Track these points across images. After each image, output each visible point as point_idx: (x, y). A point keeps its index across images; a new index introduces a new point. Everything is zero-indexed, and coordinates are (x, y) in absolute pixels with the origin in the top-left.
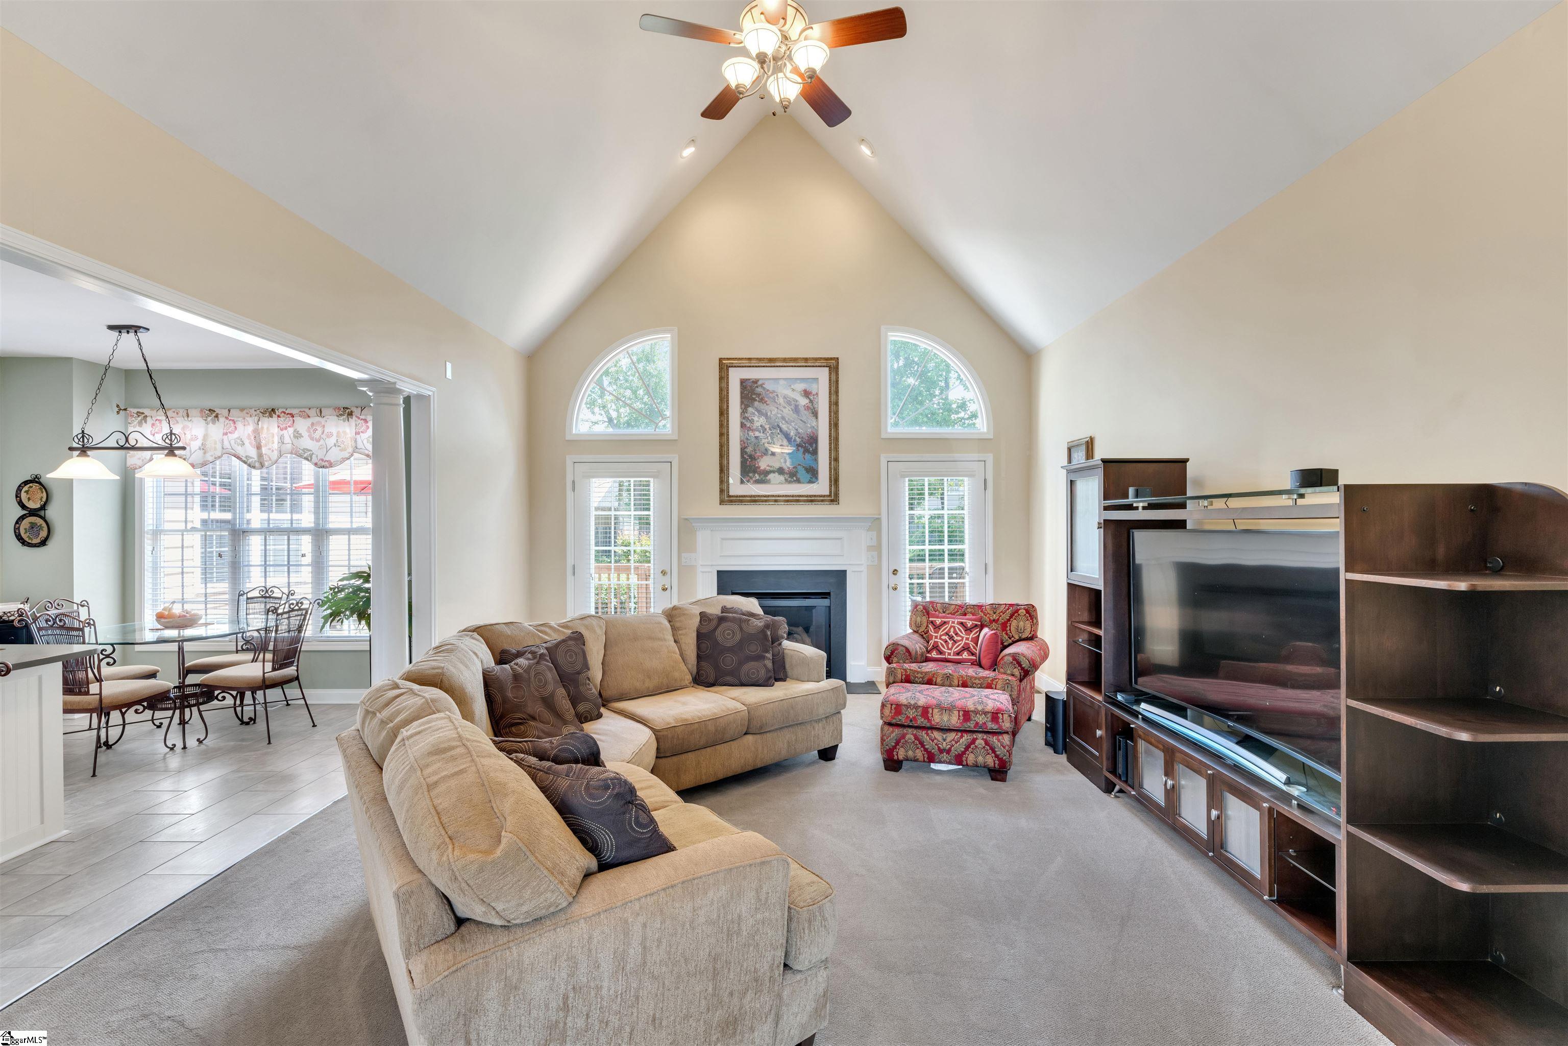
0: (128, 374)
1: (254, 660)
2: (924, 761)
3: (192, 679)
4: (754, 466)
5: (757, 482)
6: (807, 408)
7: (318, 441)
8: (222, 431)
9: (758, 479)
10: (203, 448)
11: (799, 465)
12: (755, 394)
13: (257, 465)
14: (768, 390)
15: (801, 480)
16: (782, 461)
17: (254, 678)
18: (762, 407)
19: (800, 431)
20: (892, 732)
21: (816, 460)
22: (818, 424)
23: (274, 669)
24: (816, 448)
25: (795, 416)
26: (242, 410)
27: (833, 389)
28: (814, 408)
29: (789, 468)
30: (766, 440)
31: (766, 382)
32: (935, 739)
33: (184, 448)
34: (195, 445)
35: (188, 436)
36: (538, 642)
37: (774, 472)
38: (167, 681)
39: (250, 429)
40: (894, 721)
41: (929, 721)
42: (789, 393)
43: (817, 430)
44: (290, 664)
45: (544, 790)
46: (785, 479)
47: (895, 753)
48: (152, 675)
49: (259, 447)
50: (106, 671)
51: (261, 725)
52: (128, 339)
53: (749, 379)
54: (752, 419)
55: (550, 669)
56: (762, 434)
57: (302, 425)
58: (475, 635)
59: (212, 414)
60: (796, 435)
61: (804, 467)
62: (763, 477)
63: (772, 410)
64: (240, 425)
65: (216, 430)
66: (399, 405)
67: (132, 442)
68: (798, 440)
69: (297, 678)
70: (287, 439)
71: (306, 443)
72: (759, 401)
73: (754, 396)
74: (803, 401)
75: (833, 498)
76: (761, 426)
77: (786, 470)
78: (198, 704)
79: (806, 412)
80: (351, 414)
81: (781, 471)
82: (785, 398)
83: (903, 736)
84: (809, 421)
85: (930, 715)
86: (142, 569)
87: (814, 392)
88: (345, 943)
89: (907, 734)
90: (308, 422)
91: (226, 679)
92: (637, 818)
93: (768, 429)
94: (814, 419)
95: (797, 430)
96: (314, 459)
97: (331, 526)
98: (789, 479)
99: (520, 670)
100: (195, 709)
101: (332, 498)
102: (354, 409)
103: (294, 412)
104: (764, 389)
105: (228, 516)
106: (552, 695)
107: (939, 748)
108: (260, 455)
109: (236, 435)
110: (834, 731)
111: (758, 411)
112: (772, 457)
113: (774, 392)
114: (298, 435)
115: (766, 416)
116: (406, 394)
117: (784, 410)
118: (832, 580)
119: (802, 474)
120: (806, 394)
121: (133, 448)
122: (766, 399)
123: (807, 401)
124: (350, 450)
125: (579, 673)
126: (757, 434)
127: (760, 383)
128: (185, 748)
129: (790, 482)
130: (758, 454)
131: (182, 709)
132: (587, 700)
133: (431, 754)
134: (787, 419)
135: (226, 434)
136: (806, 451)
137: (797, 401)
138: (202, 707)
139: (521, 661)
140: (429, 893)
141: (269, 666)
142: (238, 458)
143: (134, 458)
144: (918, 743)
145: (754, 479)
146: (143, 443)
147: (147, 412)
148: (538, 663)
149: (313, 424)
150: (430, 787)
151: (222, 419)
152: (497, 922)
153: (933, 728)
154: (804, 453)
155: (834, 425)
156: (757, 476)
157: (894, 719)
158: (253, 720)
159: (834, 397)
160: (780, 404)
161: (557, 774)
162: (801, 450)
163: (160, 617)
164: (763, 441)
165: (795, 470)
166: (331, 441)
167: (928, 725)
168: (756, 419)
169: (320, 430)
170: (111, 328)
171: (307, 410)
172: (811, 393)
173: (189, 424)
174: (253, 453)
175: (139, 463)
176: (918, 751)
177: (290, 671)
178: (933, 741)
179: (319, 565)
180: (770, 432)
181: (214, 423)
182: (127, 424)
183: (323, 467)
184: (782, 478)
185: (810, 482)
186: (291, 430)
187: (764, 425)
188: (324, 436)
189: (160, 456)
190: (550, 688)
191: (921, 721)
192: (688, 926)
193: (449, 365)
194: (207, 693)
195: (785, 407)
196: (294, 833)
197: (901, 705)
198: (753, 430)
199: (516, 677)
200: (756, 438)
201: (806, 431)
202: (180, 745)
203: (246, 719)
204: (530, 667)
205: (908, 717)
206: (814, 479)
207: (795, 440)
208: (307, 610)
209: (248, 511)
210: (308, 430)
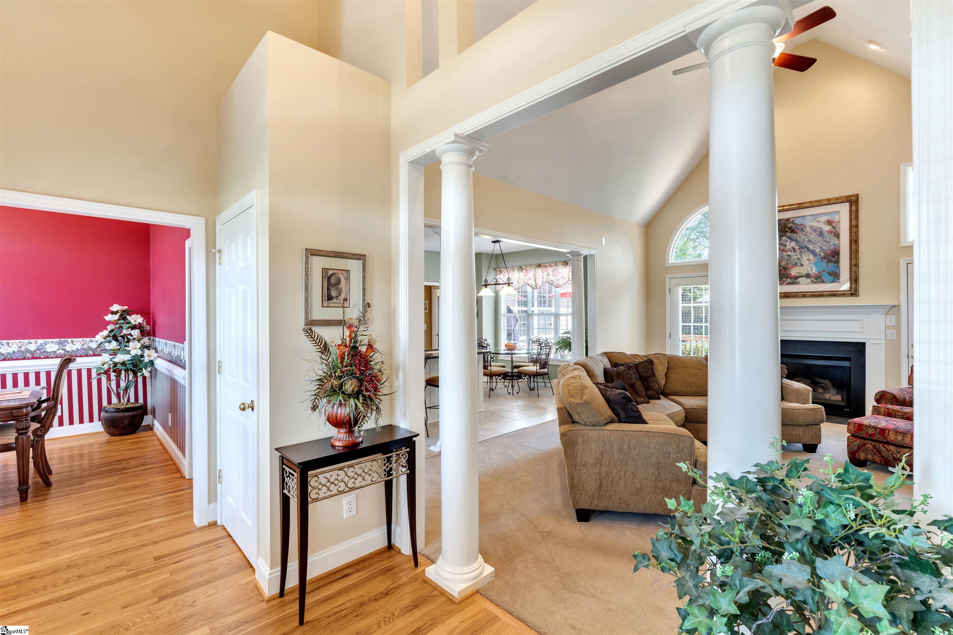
0: (497, 256)
1: (534, 365)
2: (881, 464)
3: (516, 370)
4: (787, 273)
5: (789, 284)
6: (830, 232)
7: (555, 276)
8: (524, 275)
9: (790, 282)
10: (518, 282)
11: (823, 271)
12: (787, 228)
13: (535, 288)
14: (797, 224)
15: (825, 280)
16: (809, 269)
17: (533, 371)
18: (794, 236)
19: (824, 248)
20: (855, 441)
21: (838, 267)
22: (840, 242)
23: (540, 369)
24: (838, 258)
25: (820, 238)
26: (530, 266)
27: (854, 216)
28: (836, 232)
29: (814, 273)
30: (796, 257)
31: (796, 219)
32: (891, 451)
33: (512, 283)
34: (516, 281)
35: (514, 278)
36: (631, 361)
37: (802, 277)
38: (508, 369)
39: (533, 273)
40: (856, 434)
41: (885, 438)
42: (815, 224)
43: (839, 247)
44: (545, 368)
45: (603, 395)
46: (812, 281)
47: (857, 455)
48: (504, 367)
49: (535, 281)
50: (492, 364)
51: (536, 391)
52: (497, 244)
53: (783, 219)
54: (785, 244)
55: (634, 373)
56: (793, 253)
57: (550, 270)
58: (604, 356)
59: (521, 268)
60: (820, 251)
61: (827, 272)
62: (794, 280)
63: (801, 237)
64: (529, 272)
65: (522, 274)
66: (581, 260)
67: (498, 282)
68: (823, 254)
69: (548, 374)
70: (545, 277)
71: (551, 278)
72: (790, 232)
73: (786, 230)
74: (827, 228)
75: (854, 292)
76: (792, 248)
77: (812, 274)
78: (517, 379)
79: (830, 235)
80: (567, 264)
81: (808, 276)
82: (811, 227)
83: (864, 445)
84: (832, 241)
85: (886, 434)
86: (501, 329)
87: (836, 221)
88: (555, 453)
89: (867, 444)
90: (552, 268)
91: (525, 370)
92: (632, 408)
93: (797, 250)
94: (836, 239)
95: (821, 248)
96: (554, 284)
97: (561, 313)
98: (815, 281)
99: (620, 371)
100: (516, 381)
101: (561, 300)
102: (568, 262)
103: (547, 265)
104: (794, 224)
105: (525, 309)
106: (634, 383)
107: (894, 457)
108: (536, 284)
109: (528, 276)
110: (813, 435)
111: (789, 238)
112: (801, 267)
113: (802, 225)
114: (548, 275)
115: (796, 241)
116: (584, 255)
117: (810, 236)
118: (852, 349)
119: (826, 276)
120: (829, 222)
121: (499, 284)
122: (796, 230)
123: (830, 227)
124: (567, 279)
125: (649, 377)
126: (789, 253)
127: (791, 220)
128: (513, 394)
129: (816, 283)
130: (790, 266)
131: (512, 380)
132: (652, 389)
133: (570, 378)
134: (813, 241)
135: (525, 276)
136: (829, 261)
137: (821, 229)
138: (518, 381)
139: (621, 367)
140: (565, 411)
141: (538, 368)
142: (529, 285)
143: (498, 287)
144: (876, 451)
145: (787, 282)
146: (502, 282)
147: (502, 269)
148: (628, 369)
149: (553, 269)
150: (568, 385)
151: (524, 270)
152: (582, 422)
153: (888, 443)
154: (827, 263)
155: (854, 241)
156: (789, 280)
157: (856, 433)
158: (534, 389)
159: (854, 222)
160: (807, 232)
161: (607, 391)
162: (825, 261)
163: (506, 345)
164: (794, 257)
165: (820, 274)
166: (560, 276)
167: (884, 440)
168: (788, 243)
169: (556, 271)
170: (493, 242)
171: (551, 264)
172: (833, 222)
173: (514, 273)
174: (533, 283)
175: (500, 289)
176: (875, 456)
177: (545, 370)
178: (888, 452)
179: (556, 329)
180: (799, 251)
181: (521, 272)
182: (496, 274)
183: (557, 287)
184: (809, 280)
185: (833, 282)
186: (546, 272)
187: (794, 247)
188: (557, 274)
189: (506, 286)
190: (634, 380)
191: (877, 437)
192: (646, 446)
193: (603, 239)
194: (519, 376)
195: (811, 234)
196: (544, 423)
197: (862, 425)
198: (786, 251)
199: (618, 373)
200: (788, 256)
201: (829, 248)
202: (512, 393)
203: (531, 388)
204: (624, 370)
205: (867, 433)
206: (836, 280)
207: (820, 255)
208: (551, 346)
209: (533, 306)
210: (552, 272)
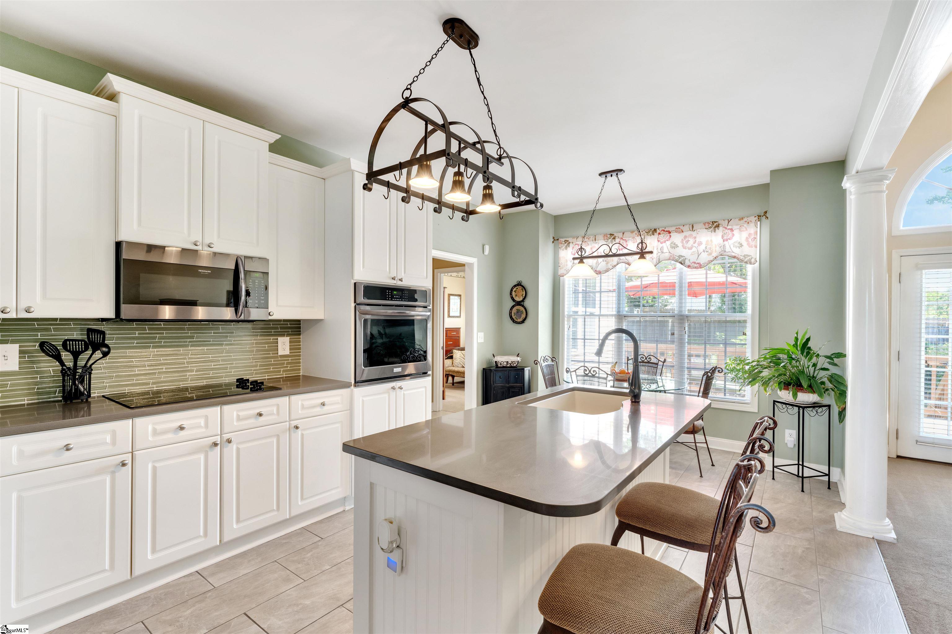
0: (557, 218)
7: (691, 248)
26: (632, 232)
57: (677, 238)
67: (614, 251)
70: (665, 250)
71: (680, 251)
80: (718, 226)
86: (563, 340)
90: (683, 235)
96: (687, 263)
102: (720, 222)
103: (671, 229)
114: (674, 246)
121: (614, 255)
147: (570, 240)
149: (685, 237)
166: (701, 248)
169: (692, 240)
171: (682, 227)
182: (558, 249)
186: (668, 243)
188: (695, 244)
210: (682, 242)
